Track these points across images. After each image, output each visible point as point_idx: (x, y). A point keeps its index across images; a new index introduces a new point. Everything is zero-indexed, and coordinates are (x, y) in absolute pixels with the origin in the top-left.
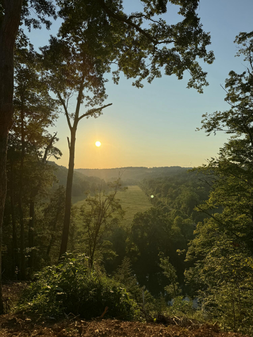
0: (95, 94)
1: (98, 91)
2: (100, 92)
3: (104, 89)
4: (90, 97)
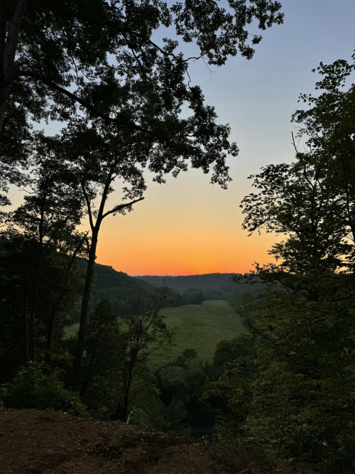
0: (133, 184)
1: (136, 182)
2: (138, 182)
3: (142, 179)
4: (128, 188)
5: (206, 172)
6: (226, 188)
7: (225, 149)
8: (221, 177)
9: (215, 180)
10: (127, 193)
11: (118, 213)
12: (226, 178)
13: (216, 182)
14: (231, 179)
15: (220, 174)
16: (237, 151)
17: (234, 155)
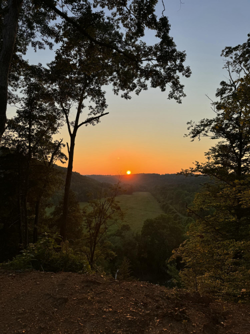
0: (97, 104)
1: (99, 101)
2: (101, 102)
5: (163, 90)
6: (180, 102)
7: (180, 72)
8: (177, 94)
9: (171, 96)
10: (91, 110)
11: (89, 124)
12: (181, 94)
13: (172, 98)
14: (185, 95)
15: (176, 92)
16: (191, 73)
17: (187, 76)
